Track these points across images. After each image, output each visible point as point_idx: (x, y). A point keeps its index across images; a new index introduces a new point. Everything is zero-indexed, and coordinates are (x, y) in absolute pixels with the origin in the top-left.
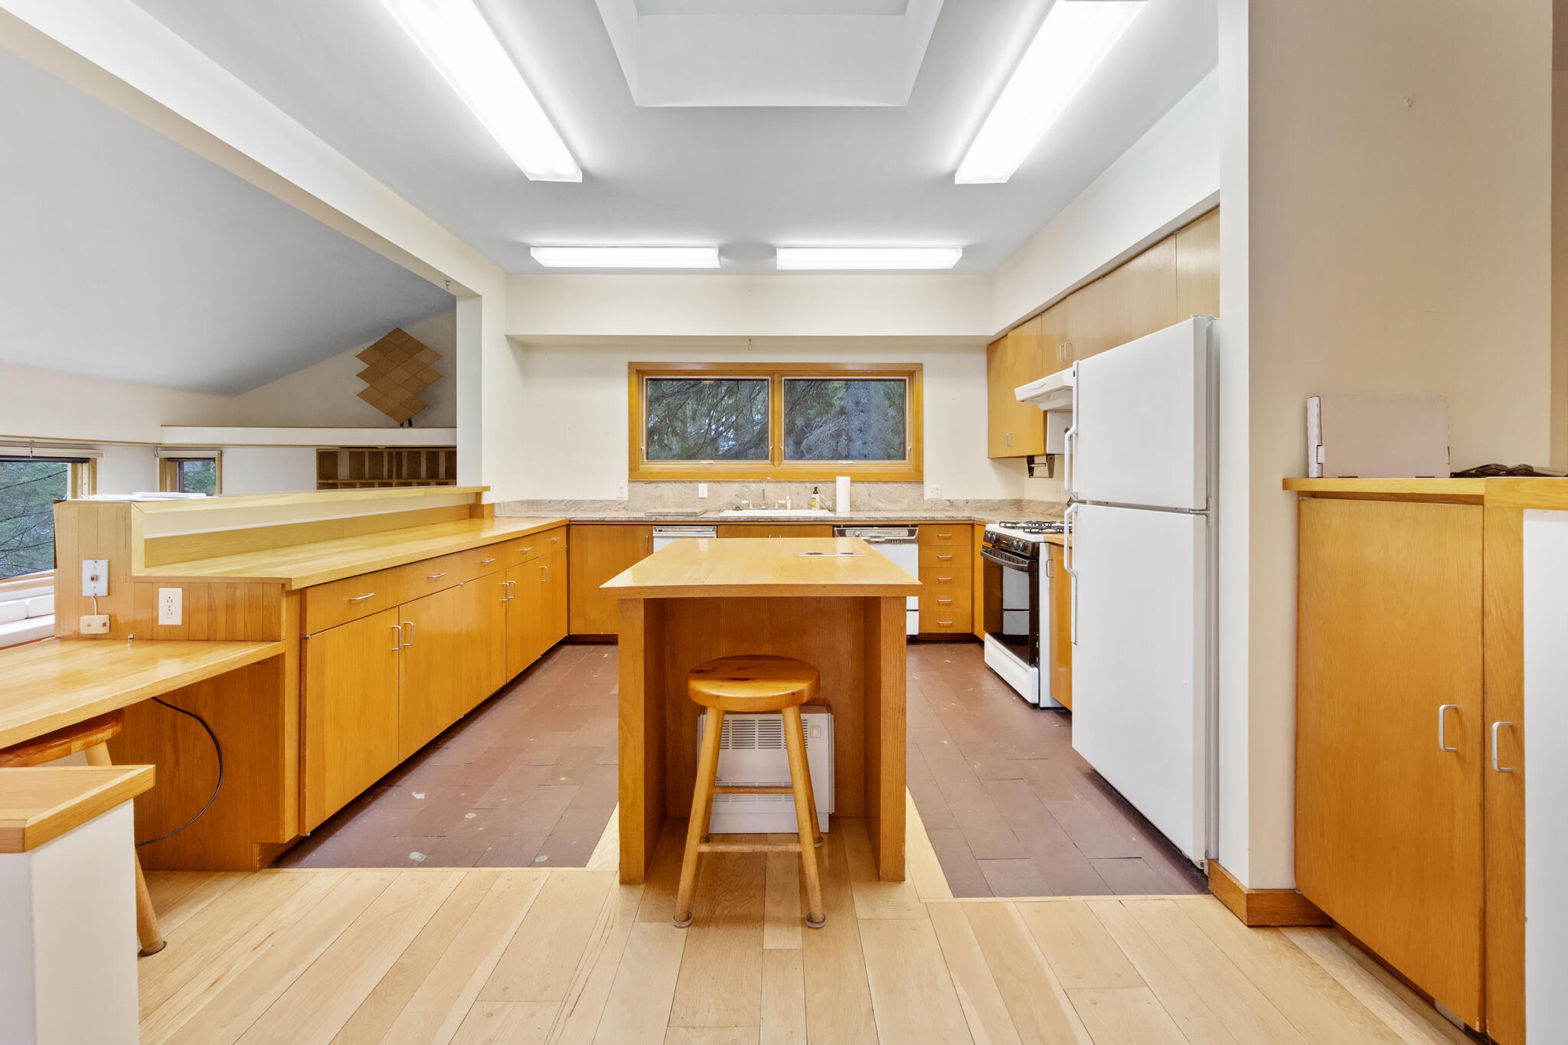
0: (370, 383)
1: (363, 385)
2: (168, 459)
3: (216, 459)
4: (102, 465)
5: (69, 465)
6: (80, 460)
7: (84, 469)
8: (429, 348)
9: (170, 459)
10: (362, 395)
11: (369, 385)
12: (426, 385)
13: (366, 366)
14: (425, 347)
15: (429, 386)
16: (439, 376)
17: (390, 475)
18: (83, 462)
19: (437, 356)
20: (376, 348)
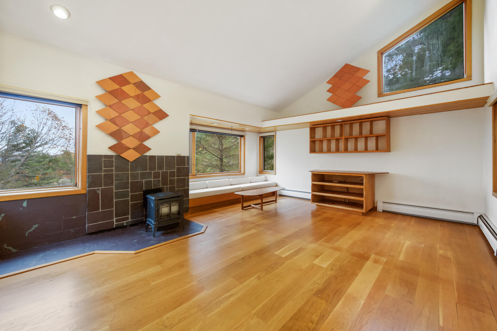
0: (333, 94)
1: (330, 95)
2: (261, 137)
3: (274, 136)
4: (246, 137)
5: (239, 138)
6: (242, 136)
7: (243, 138)
8: (362, 69)
9: (262, 137)
10: (329, 100)
11: (332, 94)
12: (361, 88)
13: (331, 86)
14: (361, 69)
15: (362, 88)
16: (368, 81)
17: (341, 135)
18: (242, 137)
19: (367, 71)
20: (335, 76)
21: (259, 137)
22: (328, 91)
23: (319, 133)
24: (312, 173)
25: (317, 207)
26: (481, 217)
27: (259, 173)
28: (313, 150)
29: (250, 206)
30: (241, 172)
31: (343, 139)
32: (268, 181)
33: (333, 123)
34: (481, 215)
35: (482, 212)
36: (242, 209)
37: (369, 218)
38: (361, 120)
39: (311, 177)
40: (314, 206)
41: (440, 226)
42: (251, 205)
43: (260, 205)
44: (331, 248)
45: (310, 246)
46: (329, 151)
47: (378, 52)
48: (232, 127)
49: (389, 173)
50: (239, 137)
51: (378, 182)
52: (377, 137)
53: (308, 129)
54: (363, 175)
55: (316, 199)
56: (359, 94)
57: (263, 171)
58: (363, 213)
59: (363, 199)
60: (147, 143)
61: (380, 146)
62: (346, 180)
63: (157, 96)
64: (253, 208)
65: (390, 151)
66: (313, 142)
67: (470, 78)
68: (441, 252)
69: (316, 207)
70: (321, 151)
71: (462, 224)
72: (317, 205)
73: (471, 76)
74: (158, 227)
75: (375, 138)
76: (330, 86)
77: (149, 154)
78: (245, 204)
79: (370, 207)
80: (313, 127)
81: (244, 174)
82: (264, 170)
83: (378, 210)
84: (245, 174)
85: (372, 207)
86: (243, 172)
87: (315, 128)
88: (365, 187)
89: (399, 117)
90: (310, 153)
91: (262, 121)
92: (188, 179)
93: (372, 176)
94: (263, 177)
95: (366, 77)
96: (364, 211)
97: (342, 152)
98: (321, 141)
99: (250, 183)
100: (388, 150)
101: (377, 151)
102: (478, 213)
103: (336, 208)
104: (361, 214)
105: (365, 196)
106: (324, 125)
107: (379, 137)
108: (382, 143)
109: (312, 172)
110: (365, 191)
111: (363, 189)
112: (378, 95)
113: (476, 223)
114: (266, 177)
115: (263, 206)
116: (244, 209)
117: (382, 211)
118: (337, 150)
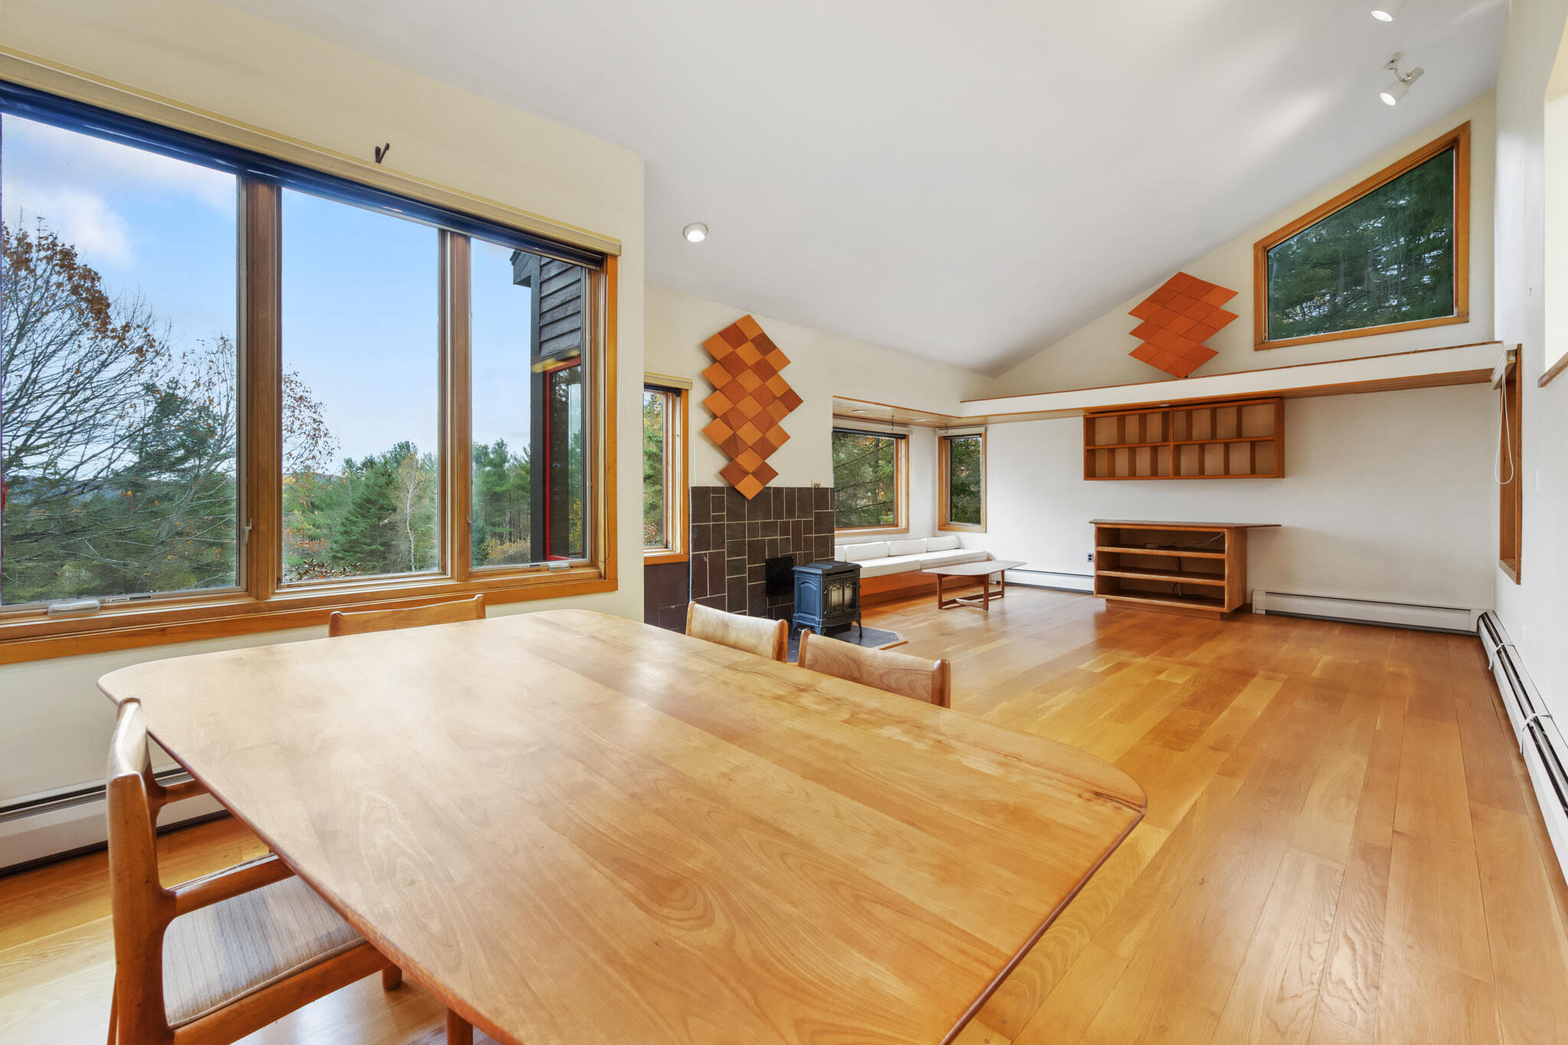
0: (1145, 341)
1: (1138, 342)
3: (983, 434)
6: (901, 436)
7: (902, 444)
8: (1220, 287)
9: (945, 438)
10: (1134, 354)
11: (1143, 341)
12: (1215, 330)
13: (1143, 321)
14: (1215, 286)
15: (1219, 330)
16: (1233, 317)
17: (1165, 438)
18: (901, 438)
19: (1230, 294)
20: (1152, 299)
21: (939, 437)
22: (1134, 333)
23: (1106, 433)
24: (1098, 526)
25: (1109, 605)
26: (1484, 617)
27: (939, 529)
28: (1090, 474)
29: (954, 601)
30: (900, 525)
31: (1172, 446)
32: (963, 549)
33: (1143, 411)
34: (1486, 613)
35: (1485, 607)
36: (940, 608)
37: (1237, 625)
38: (1214, 405)
39: (1096, 535)
40: (1100, 604)
41: (1397, 636)
42: (957, 600)
43: (982, 600)
44: (1179, 663)
45: (1137, 660)
46: (1133, 475)
47: (1256, 246)
48: (893, 416)
49: (1280, 526)
50: (894, 439)
51: (1253, 545)
52: (1253, 445)
53: (1079, 422)
54: (1225, 530)
55: (1106, 586)
56: (1212, 343)
57: (948, 524)
58: (1222, 614)
59: (1224, 583)
60: (772, 461)
61: (1258, 465)
62: (1175, 543)
63: (786, 362)
64: (963, 606)
65: (1283, 477)
66: (1091, 454)
67: (1464, 318)
68: (1391, 669)
69: (1107, 606)
70: (1111, 475)
71: (1446, 634)
72: (1107, 600)
73: (1468, 313)
74: (827, 628)
75: (1249, 445)
76: (1137, 322)
77: (774, 483)
78: (946, 598)
79: (1237, 604)
80: (1092, 418)
81: (907, 530)
82: (951, 520)
83: (1253, 612)
84: (910, 532)
85: (1241, 604)
86: (904, 527)
87: (1093, 419)
88: (1229, 556)
89: (1304, 399)
90: (1085, 480)
91: (961, 402)
92: (833, 537)
93: (1242, 532)
94: (950, 538)
95: (1229, 307)
96: (1225, 609)
97: (1165, 477)
98: (1112, 451)
99: (927, 552)
100: (1278, 471)
101: (1253, 476)
102: (1480, 610)
103: (1158, 606)
104: (1219, 618)
105: (1229, 576)
106: (1121, 413)
107: (1256, 443)
108: (1264, 457)
109: (1096, 523)
110: (1229, 565)
111: (1223, 561)
112: (1255, 345)
113: (1475, 630)
114: (959, 539)
115: (990, 603)
116: (944, 607)
117: (1264, 613)
118: (1155, 474)
